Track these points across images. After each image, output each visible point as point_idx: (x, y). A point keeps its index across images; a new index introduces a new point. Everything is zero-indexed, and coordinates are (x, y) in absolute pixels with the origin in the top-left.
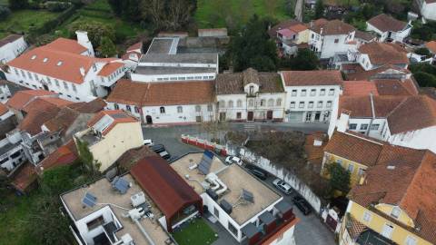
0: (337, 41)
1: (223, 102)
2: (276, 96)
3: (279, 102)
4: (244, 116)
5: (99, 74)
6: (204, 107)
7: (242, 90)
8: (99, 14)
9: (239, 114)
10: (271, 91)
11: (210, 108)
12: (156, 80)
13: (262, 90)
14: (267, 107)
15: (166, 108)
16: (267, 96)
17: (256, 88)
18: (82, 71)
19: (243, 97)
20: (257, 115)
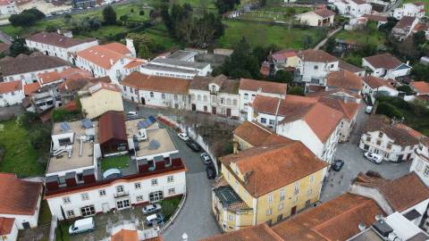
0: (316, 67)
1: (194, 95)
2: (233, 97)
3: (235, 101)
4: (210, 110)
5: (125, 67)
6: (180, 97)
7: (207, 89)
8: (158, 32)
9: (206, 108)
10: (229, 92)
11: (184, 99)
12: (155, 74)
13: (223, 90)
14: (226, 105)
15: (155, 93)
16: (225, 96)
17: (218, 88)
18: (112, 61)
19: (207, 93)
20: (218, 111)
